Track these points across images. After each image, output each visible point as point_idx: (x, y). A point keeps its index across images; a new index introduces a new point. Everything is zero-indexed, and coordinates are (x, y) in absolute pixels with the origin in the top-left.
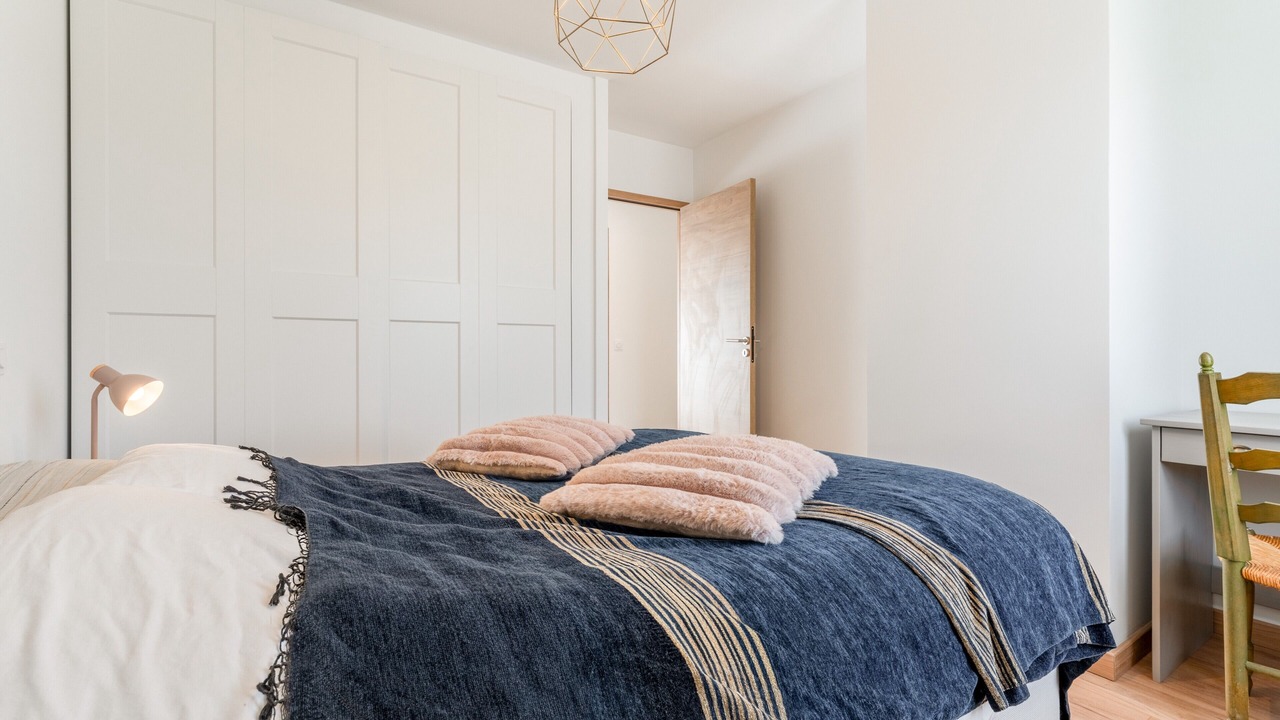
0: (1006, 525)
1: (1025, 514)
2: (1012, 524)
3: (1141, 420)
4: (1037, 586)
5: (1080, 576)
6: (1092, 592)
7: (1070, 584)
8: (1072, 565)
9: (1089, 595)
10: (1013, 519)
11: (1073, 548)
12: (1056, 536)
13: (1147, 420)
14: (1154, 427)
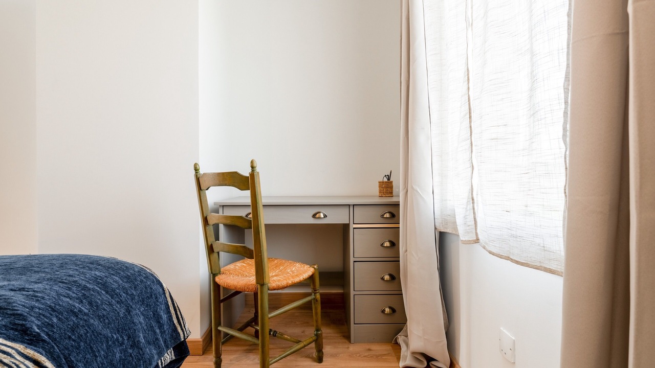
0: (107, 293)
1: (128, 278)
2: (114, 290)
3: (214, 203)
4: (129, 337)
5: (169, 312)
6: (175, 321)
7: (159, 322)
8: (163, 307)
9: (174, 324)
10: (115, 286)
11: (164, 293)
12: (151, 288)
13: (217, 203)
14: (220, 206)
